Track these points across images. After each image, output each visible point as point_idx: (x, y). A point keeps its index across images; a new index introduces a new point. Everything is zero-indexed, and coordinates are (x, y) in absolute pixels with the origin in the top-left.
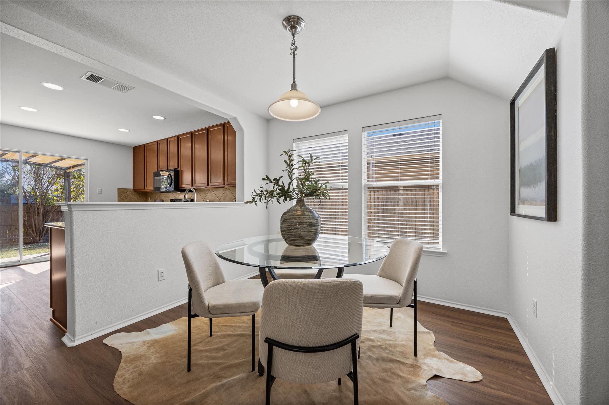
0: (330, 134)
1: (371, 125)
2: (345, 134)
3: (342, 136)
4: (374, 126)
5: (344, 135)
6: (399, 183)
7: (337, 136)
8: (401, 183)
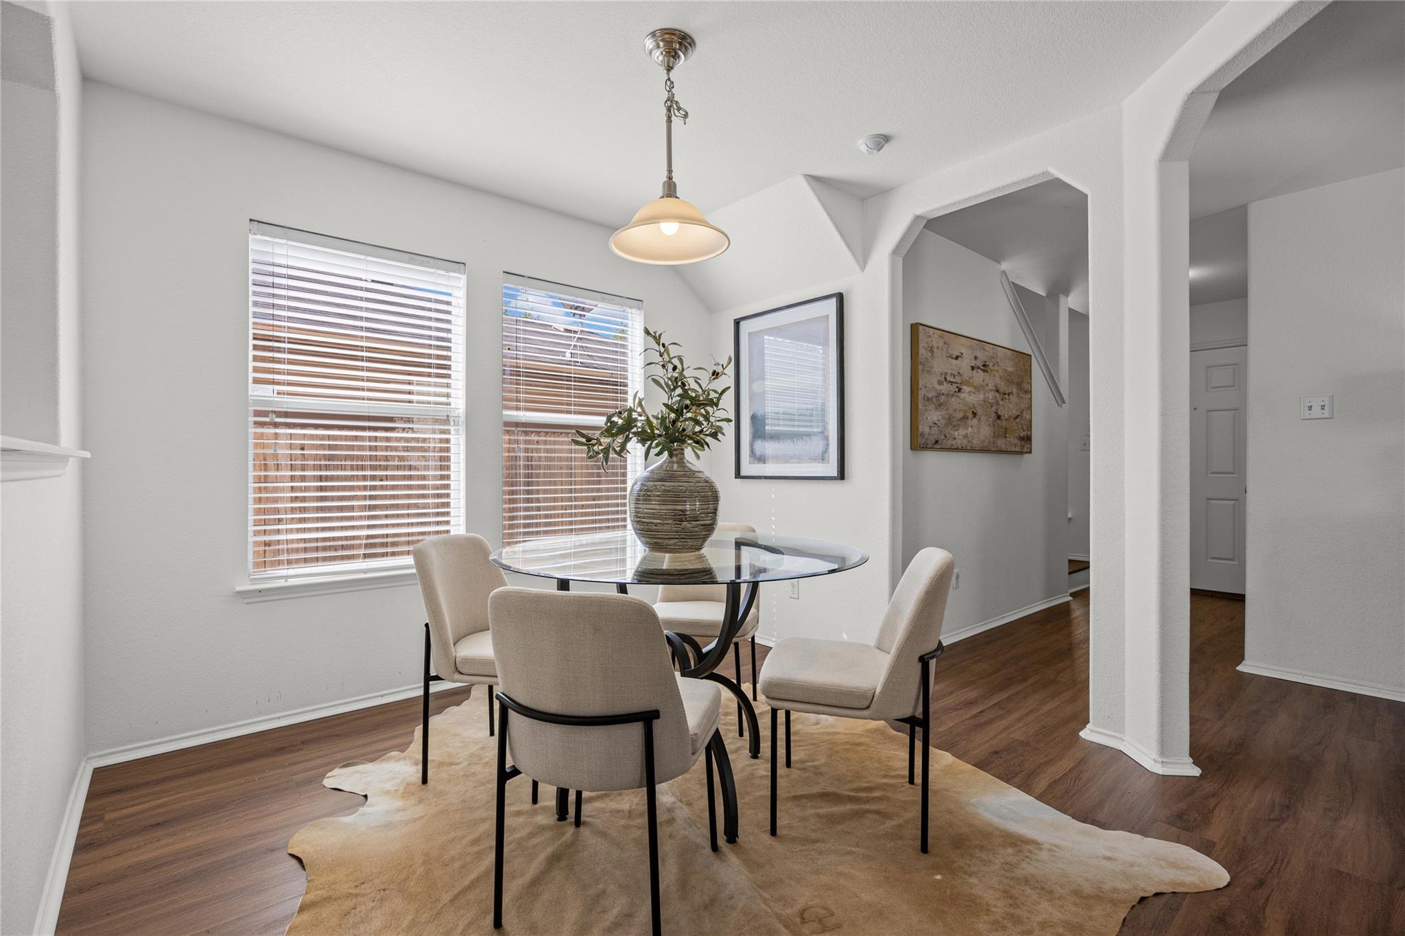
0: (431, 260)
1: (523, 275)
2: (454, 272)
3: (443, 273)
4: (529, 278)
5: (452, 274)
6: (571, 419)
7: (432, 270)
8: (574, 419)
